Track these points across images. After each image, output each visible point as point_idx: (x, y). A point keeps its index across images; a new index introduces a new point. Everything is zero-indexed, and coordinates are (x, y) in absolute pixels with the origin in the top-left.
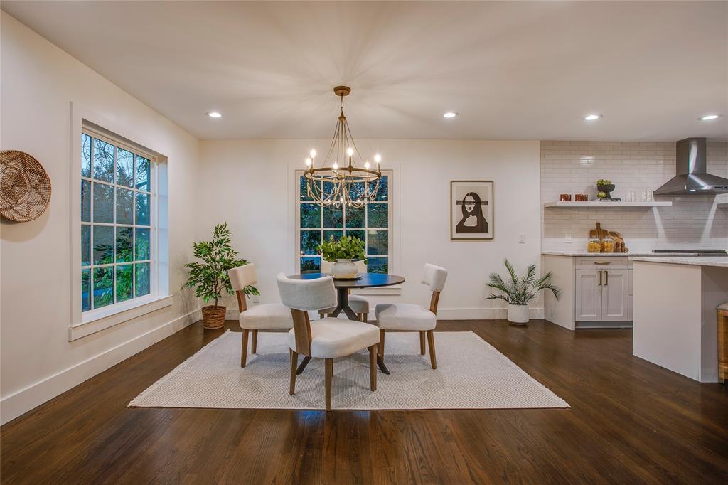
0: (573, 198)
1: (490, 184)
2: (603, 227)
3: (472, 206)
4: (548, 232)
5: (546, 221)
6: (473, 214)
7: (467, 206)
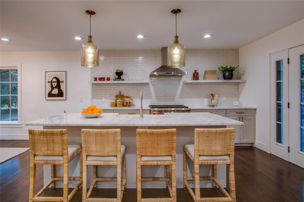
0: (106, 79)
1: (65, 72)
2: (122, 94)
3: (56, 84)
4: (94, 96)
5: (93, 90)
6: (56, 87)
7: (53, 84)
